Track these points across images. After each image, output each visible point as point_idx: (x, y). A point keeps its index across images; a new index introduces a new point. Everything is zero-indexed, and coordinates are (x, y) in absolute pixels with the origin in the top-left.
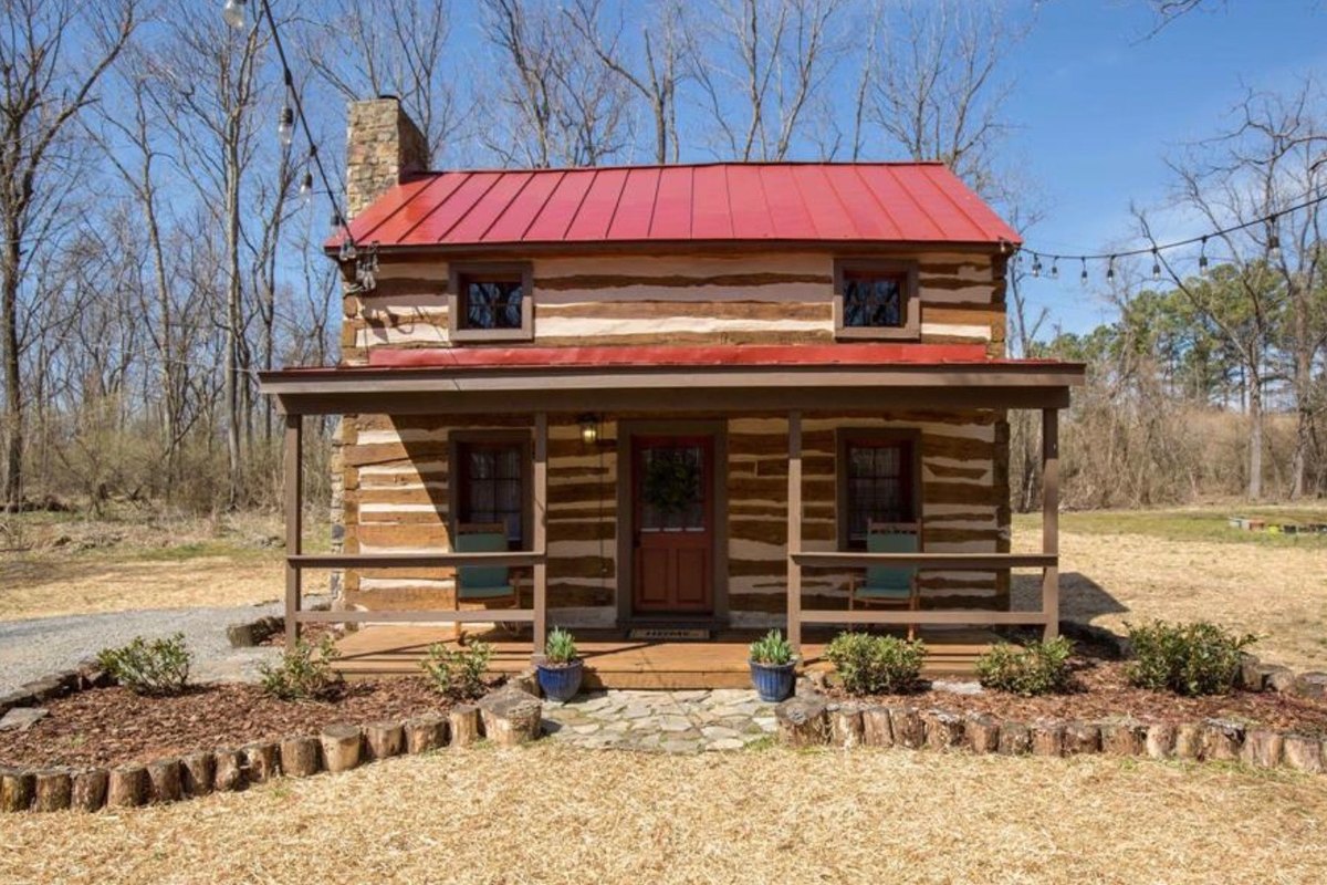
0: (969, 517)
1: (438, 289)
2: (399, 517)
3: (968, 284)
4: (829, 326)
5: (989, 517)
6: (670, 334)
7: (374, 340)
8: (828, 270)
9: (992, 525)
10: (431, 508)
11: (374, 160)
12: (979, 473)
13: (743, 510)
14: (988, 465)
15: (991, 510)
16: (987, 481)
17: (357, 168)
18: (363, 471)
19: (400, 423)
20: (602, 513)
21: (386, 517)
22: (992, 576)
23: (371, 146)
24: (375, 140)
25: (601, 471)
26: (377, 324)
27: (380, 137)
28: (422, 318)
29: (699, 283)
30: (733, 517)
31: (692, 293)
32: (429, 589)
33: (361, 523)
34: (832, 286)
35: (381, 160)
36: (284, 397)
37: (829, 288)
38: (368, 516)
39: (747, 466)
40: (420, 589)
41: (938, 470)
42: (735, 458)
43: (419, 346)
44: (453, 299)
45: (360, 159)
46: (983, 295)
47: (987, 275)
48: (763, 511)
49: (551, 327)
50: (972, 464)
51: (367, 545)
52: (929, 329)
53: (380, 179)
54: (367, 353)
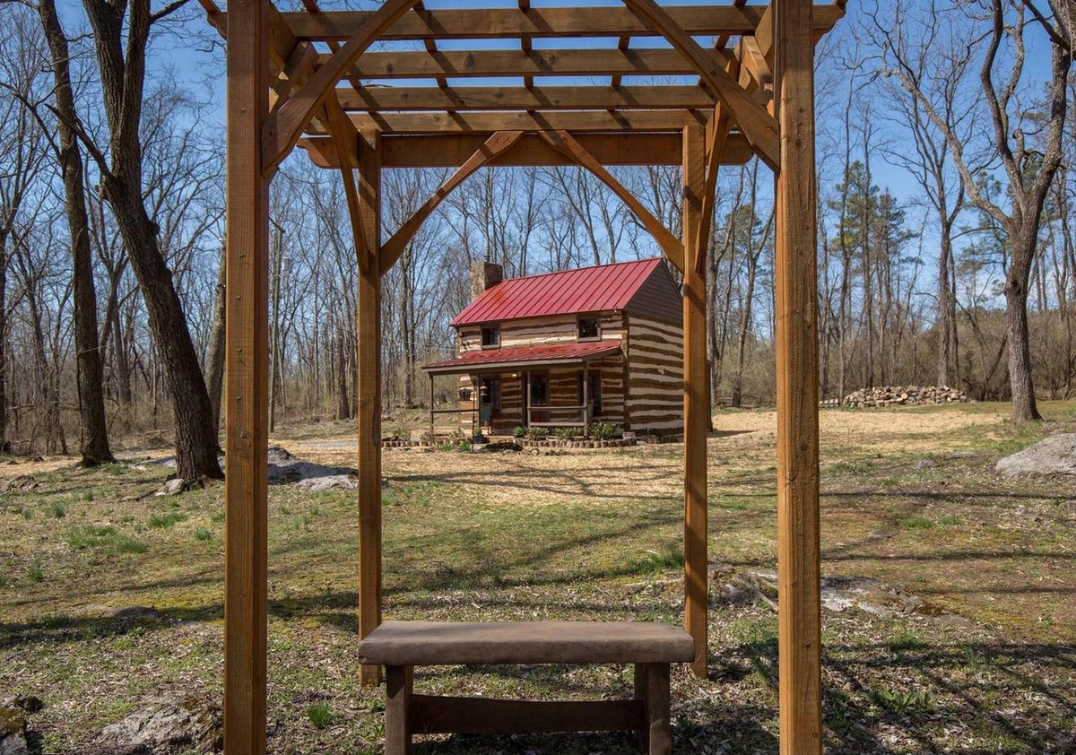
0: (616, 398)
1: (478, 333)
3: (615, 321)
4: (575, 338)
5: (621, 398)
7: (464, 350)
8: (574, 320)
9: (622, 401)
11: (478, 283)
12: (618, 384)
13: (555, 397)
14: (621, 381)
15: (622, 395)
16: (621, 386)
19: (470, 375)
20: (518, 399)
22: (622, 417)
23: (477, 278)
25: (518, 387)
26: (464, 345)
27: (480, 275)
28: (475, 343)
29: (542, 327)
30: (552, 400)
31: (541, 330)
35: (480, 283)
36: (429, 372)
37: (575, 326)
39: (555, 384)
41: (606, 383)
42: (553, 381)
43: (473, 351)
44: (481, 337)
46: (620, 324)
47: (620, 318)
48: (559, 398)
49: (506, 343)
50: (617, 381)
52: (604, 337)
53: (480, 289)
54: (462, 354)
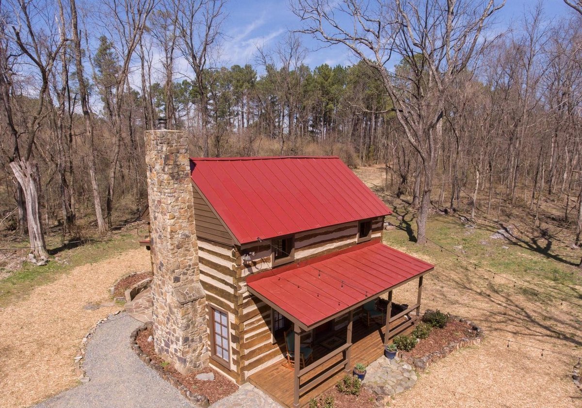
1: (267, 248)
2: (257, 335)
3: (379, 222)
4: (356, 240)
6: (326, 250)
7: (248, 273)
8: (357, 223)
10: (267, 328)
11: (178, 163)
17: (170, 167)
18: (245, 323)
21: (253, 336)
23: (176, 156)
24: (178, 153)
26: (248, 266)
27: (181, 151)
28: (263, 260)
32: (267, 356)
33: (245, 342)
34: (357, 228)
35: (182, 164)
38: (247, 339)
40: (264, 357)
43: (262, 271)
45: (171, 162)
46: (381, 224)
47: (382, 219)
49: (298, 255)
51: (246, 349)
53: (182, 173)
54: (245, 278)
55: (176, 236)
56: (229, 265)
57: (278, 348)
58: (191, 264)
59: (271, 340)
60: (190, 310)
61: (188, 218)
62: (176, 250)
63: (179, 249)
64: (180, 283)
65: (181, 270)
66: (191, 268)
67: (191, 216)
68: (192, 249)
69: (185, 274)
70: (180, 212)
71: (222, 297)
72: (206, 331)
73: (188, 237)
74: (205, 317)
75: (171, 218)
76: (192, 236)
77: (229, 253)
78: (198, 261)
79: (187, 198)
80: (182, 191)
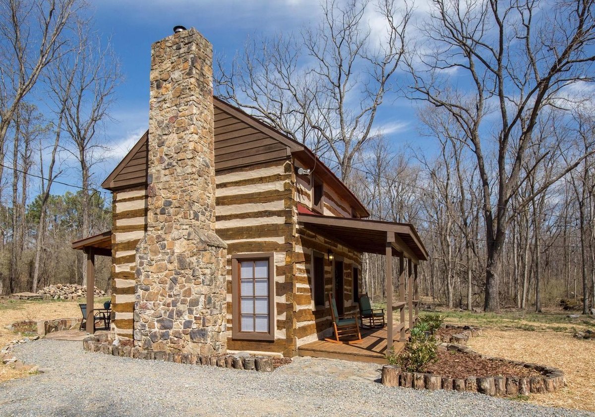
7: (298, 199)
10: (309, 286)
11: (204, 73)
17: (197, 71)
18: (297, 266)
20: (331, 289)
25: (330, 272)
26: (298, 191)
28: (306, 194)
30: (345, 292)
38: (298, 290)
42: (344, 271)
43: (306, 207)
44: (313, 189)
51: (297, 304)
53: (207, 87)
55: (198, 158)
56: (279, 186)
57: (314, 322)
58: (209, 203)
59: (312, 307)
60: (214, 260)
61: (209, 144)
62: (196, 176)
63: (200, 176)
64: (199, 222)
65: (200, 206)
66: (209, 209)
67: (211, 142)
68: (210, 185)
69: (203, 214)
70: (202, 131)
71: (259, 237)
72: (225, 299)
73: (207, 166)
74: (225, 278)
75: (195, 132)
76: (211, 168)
77: (280, 170)
78: (215, 204)
79: (209, 119)
80: (206, 107)
